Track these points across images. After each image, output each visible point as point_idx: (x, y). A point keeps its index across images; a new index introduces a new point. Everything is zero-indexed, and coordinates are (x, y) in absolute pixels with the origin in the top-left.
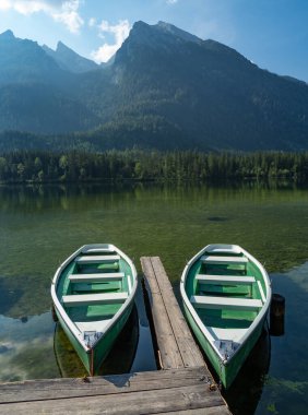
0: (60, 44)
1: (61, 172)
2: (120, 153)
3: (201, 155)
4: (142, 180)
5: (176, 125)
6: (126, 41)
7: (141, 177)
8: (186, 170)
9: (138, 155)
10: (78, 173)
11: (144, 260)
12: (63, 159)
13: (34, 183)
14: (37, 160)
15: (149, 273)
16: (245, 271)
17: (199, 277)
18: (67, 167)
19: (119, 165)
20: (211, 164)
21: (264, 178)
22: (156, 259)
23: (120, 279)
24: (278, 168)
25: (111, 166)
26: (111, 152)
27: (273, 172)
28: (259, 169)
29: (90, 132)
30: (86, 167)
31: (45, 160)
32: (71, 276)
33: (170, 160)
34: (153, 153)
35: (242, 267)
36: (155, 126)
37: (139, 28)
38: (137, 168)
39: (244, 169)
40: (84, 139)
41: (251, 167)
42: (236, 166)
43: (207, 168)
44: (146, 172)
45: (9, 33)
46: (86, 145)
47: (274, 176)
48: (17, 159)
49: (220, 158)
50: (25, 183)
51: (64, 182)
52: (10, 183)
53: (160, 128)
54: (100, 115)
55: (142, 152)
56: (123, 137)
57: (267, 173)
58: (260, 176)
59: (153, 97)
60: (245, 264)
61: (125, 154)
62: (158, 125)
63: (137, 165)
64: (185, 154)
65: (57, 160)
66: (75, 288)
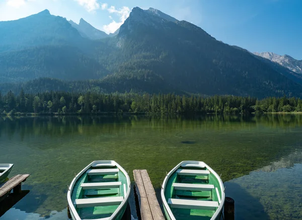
0: (82, 20)
1: (79, 107)
2: (121, 95)
3: (178, 97)
4: (136, 114)
5: (160, 76)
6: (128, 19)
7: (135, 112)
8: (167, 107)
9: (134, 96)
10: (91, 109)
11: (136, 172)
12: (81, 98)
13: (59, 115)
14: (62, 99)
15: (139, 182)
16: (208, 180)
17: (175, 185)
18: (83, 104)
19: (120, 103)
20: (184, 103)
21: (221, 113)
22: (144, 172)
23: (118, 186)
24: (230, 107)
25: (115, 104)
26: (115, 94)
27: (227, 109)
28: (217, 107)
29: (101, 80)
30: (97, 104)
31: (68, 99)
32: (83, 184)
33: (156, 100)
34: (144, 95)
35: (206, 178)
36: (146, 77)
37: (136, 11)
38: (133, 105)
39: (207, 107)
40: (96, 84)
41: (212, 106)
42: (201, 105)
43: (182, 107)
44: (139, 108)
45: (47, 11)
46: (97, 89)
47: (227, 112)
48: (48, 98)
49: (191, 99)
50: (52, 115)
51: (81, 114)
52: (41, 115)
53: (149, 78)
54: (108, 68)
55: (136, 94)
56: (124, 84)
57: (223, 110)
58: (218, 112)
59: (145, 57)
60: (207, 175)
61: (124, 95)
62: (148, 76)
63: (133, 103)
64: (167, 97)
65: (76, 99)
66: (85, 194)
